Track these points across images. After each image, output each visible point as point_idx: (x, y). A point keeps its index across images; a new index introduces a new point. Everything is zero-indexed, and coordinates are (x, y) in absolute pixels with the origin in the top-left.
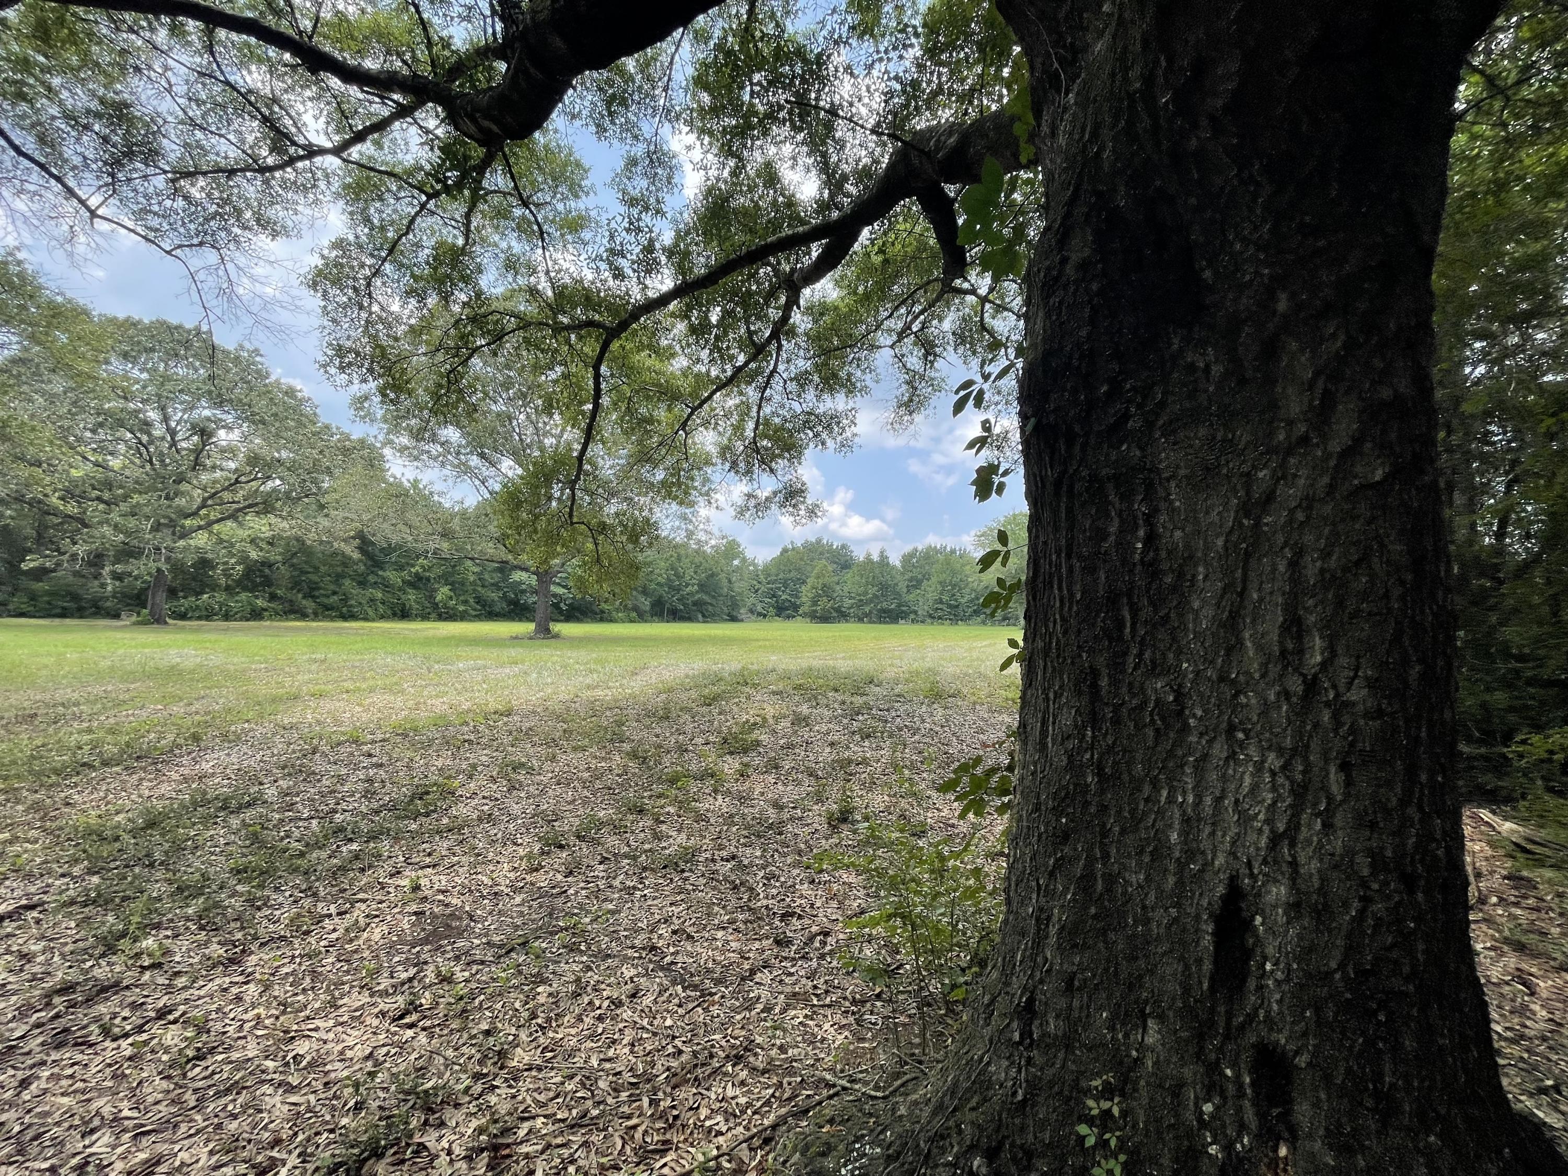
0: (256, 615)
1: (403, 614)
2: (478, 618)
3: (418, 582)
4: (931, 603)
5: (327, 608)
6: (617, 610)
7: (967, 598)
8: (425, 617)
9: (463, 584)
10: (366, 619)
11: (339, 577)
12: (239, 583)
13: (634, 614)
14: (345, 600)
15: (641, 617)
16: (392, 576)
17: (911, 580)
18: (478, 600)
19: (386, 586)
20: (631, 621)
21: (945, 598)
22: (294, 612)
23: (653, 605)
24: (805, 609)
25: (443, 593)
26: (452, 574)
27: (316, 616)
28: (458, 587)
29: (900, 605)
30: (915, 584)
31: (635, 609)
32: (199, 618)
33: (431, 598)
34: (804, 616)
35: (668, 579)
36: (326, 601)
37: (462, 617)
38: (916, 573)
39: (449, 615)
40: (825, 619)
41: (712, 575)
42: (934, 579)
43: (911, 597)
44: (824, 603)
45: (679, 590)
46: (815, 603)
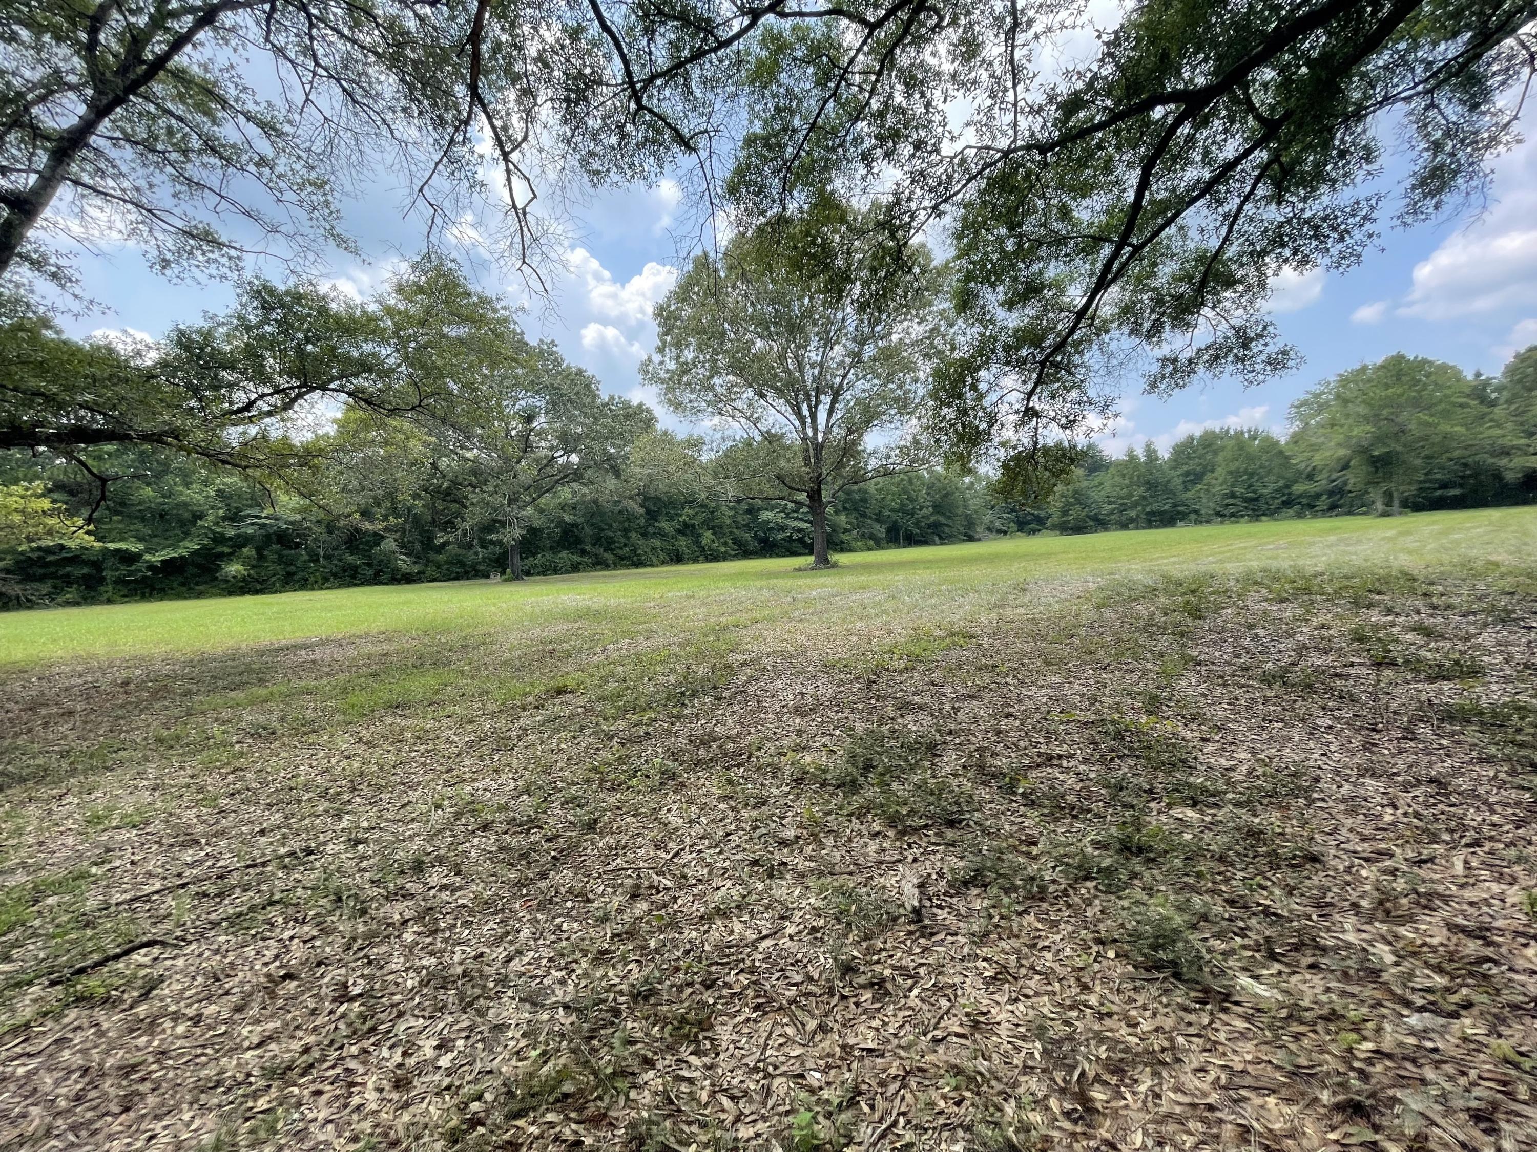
0: (575, 568)
1: (678, 559)
2: (736, 557)
3: (687, 529)
4: (1218, 498)
5: (622, 558)
6: (856, 539)
7: (1272, 487)
8: (695, 560)
9: (721, 527)
10: (652, 565)
11: (626, 531)
12: (558, 543)
13: (871, 543)
14: (634, 551)
15: (878, 544)
16: (666, 526)
17: (1187, 474)
18: (736, 541)
19: (661, 534)
20: (869, 549)
21: (1239, 490)
22: (600, 564)
23: (889, 531)
24: (1055, 519)
25: (707, 537)
26: (713, 519)
27: (616, 566)
28: (717, 530)
29: (1175, 505)
30: (1194, 478)
31: (872, 537)
32: (538, 574)
33: (697, 543)
34: (1054, 527)
35: (902, 504)
36: (620, 552)
37: (724, 557)
38: (1192, 466)
39: (715, 557)
40: (1079, 529)
41: (947, 495)
42: (1220, 472)
43: (1189, 494)
44: (1076, 513)
45: (913, 515)
46: (1065, 513)
